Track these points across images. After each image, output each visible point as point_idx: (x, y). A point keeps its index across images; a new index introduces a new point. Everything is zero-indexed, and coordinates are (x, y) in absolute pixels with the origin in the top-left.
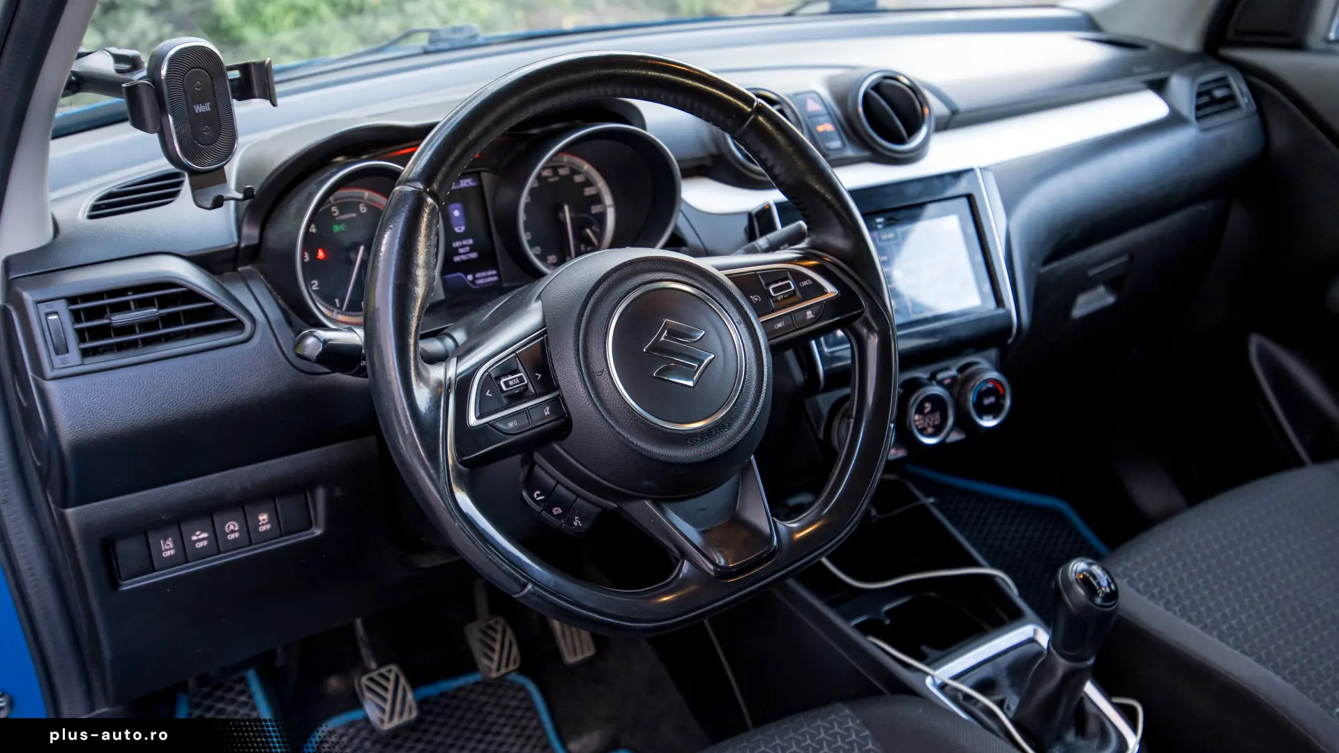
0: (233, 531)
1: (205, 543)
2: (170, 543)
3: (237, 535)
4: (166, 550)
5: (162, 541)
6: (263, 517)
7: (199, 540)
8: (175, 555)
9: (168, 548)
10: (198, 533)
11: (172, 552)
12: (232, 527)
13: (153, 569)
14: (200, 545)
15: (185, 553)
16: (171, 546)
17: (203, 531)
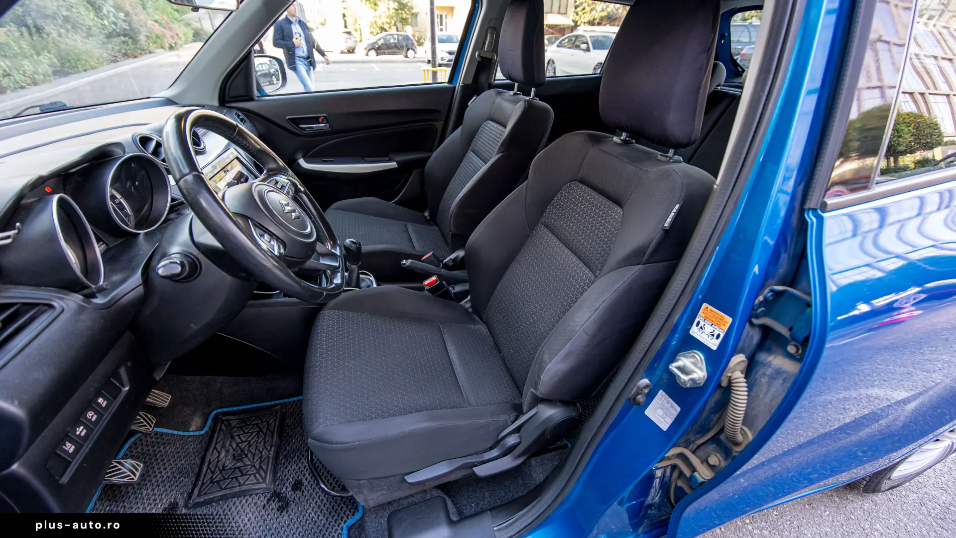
0: (92, 416)
1: (85, 431)
2: (68, 444)
3: (95, 416)
4: (70, 449)
5: (64, 447)
6: (100, 400)
7: (81, 432)
8: (75, 447)
9: (70, 448)
10: (78, 429)
11: (73, 447)
12: (91, 415)
13: (69, 463)
14: (83, 434)
15: (79, 443)
16: (70, 445)
17: (79, 427)
